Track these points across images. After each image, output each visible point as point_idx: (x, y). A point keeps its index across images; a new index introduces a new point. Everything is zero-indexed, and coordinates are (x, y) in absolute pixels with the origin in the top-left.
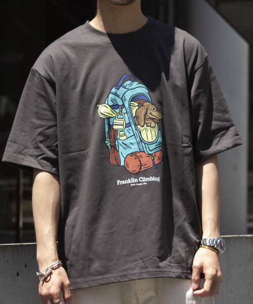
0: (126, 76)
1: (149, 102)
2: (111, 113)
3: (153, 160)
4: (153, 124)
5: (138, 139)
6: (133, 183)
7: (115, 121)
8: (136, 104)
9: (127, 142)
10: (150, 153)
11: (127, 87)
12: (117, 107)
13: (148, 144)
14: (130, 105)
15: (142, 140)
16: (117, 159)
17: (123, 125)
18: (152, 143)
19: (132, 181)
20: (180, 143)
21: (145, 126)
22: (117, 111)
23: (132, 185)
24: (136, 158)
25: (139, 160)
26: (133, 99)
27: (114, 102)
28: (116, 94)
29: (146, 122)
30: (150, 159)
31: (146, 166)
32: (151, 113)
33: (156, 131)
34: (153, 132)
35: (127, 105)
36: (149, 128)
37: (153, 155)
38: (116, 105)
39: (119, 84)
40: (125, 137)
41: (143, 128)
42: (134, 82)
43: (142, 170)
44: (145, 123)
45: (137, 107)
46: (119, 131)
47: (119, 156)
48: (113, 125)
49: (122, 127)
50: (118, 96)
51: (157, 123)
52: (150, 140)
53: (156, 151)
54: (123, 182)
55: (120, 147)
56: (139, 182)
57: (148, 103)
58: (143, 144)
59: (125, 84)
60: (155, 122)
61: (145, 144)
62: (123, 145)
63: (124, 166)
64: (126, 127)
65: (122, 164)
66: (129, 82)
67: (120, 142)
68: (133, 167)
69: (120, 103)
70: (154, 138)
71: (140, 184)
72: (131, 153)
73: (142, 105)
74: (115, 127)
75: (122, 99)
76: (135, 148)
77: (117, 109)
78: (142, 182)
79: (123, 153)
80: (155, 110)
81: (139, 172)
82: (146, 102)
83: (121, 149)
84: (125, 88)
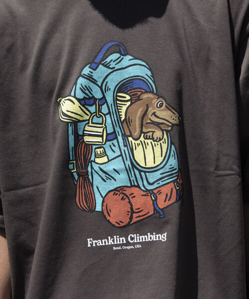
0: (110, 44)
1: (152, 92)
2: (80, 112)
3: (155, 202)
4: (158, 134)
5: (128, 163)
6: (117, 245)
7: (87, 128)
8: (128, 97)
9: (109, 168)
10: (150, 187)
11: (112, 65)
12: (92, 101)
13: (145, 172)
14: (115, 99)
15: (134, 165)
16: (90, 199)
17: (102, 136)
18: (154, 170)
19: (115, 241)
20: (212, 169)
21: (142, 139)
22: (92, 109)
23: (114, 248)
24: (122, 199)
25: (130, 202)
26: (123, 87)
27: (87, 92)
28: (90, 78)
29: (144, 130)
30: (149, 200)
31: (141, 214)
32: (154, 114)
33: (165, 146)
34: (157, 149)
35: (110, 98)
36: (149, 141)
37: (155, 192)
38: (90, 98)
39: (97, 60)
40: (105, 159)
41: (138, 142)
42: (125, 55)
43: (134, 220)
44: (142, 132)
45: (129, 103)
46: (94, 147)
47: (92, 194)
48: (84, 135)
49: (100, 139)
50: (94, 82)
51: (167, 131)
52: (150, 164)
53: (162, 183)
54: (100, 243)
55: (95, 176)
56: (128, 244)
57: (151, 95)
58: (137, 172)
59: (108, 60)
60: (162, 130)
61: (140, 171)
62: (101, 173)
63: (102, 212)
64: (107, 140)
65: (99, 208)
66: (115, 56)
67: (96, 167)
68: (118, 214)
69: (98, 95)
70: (159, 160)
71: (129, 248)
72: (116, 189)
73: (139, 99)
74: (87, 139)
75: (101, 88)
76: (122, 180)
77: (91, 105)
78: (134, 244)
79: (101, 188)
80: (164, 107)
81: (129, 224)
82: (146, 92)
83: (97, 181)
84: (108, 67)
